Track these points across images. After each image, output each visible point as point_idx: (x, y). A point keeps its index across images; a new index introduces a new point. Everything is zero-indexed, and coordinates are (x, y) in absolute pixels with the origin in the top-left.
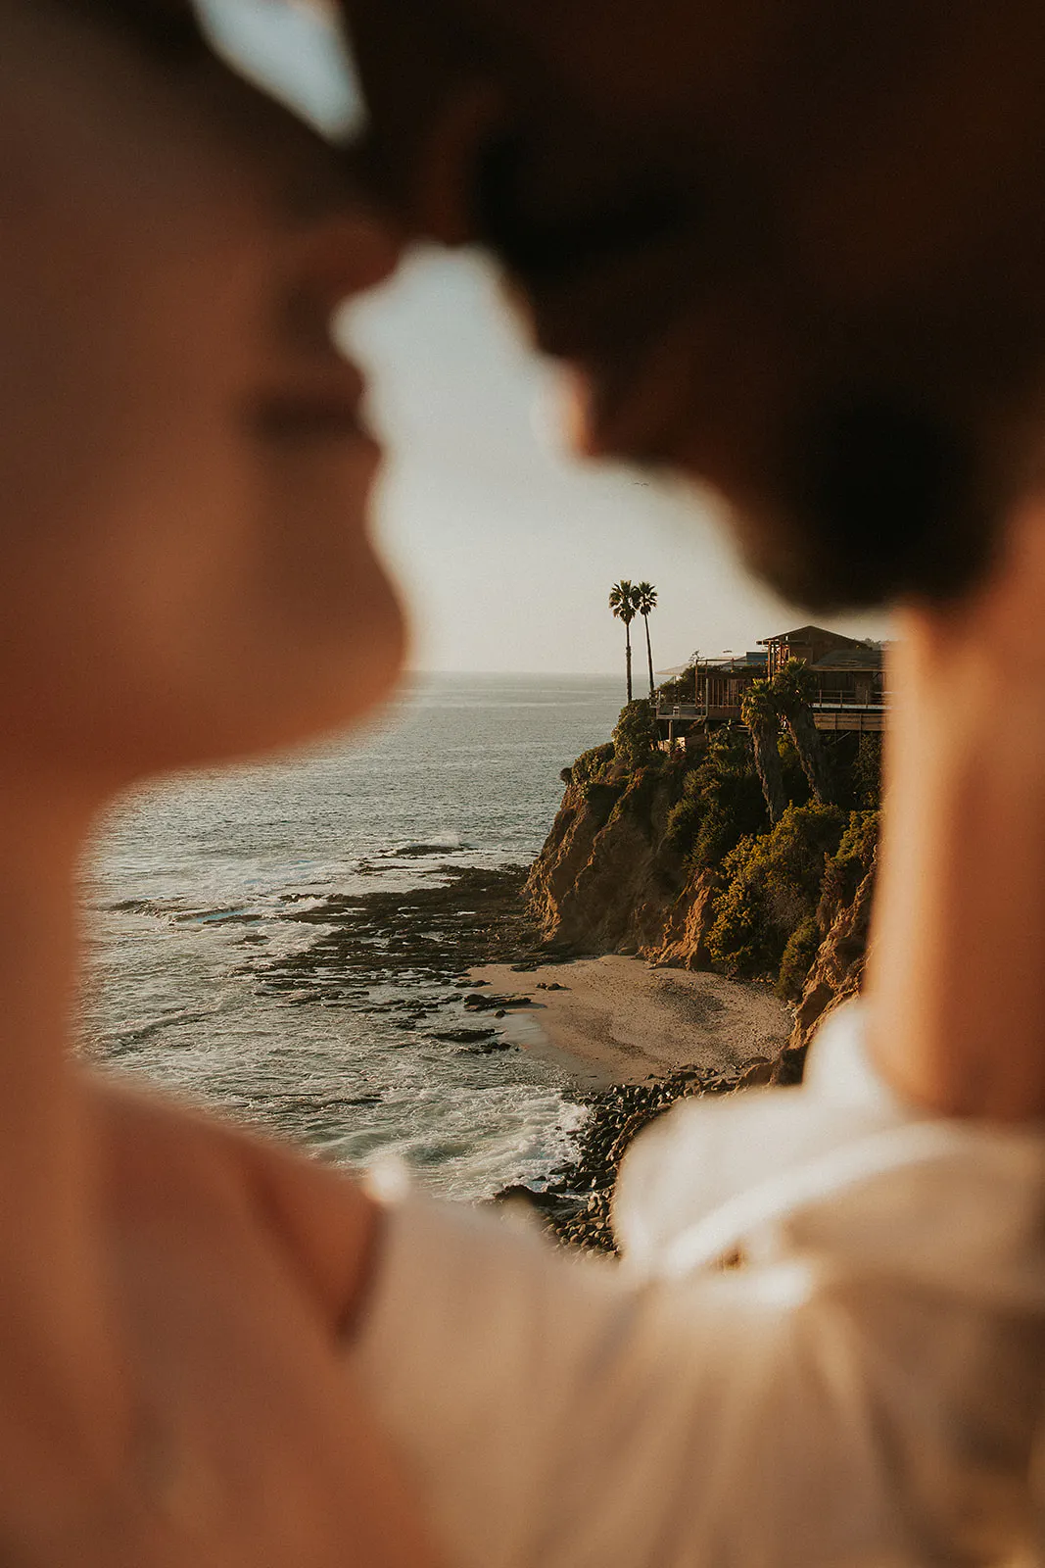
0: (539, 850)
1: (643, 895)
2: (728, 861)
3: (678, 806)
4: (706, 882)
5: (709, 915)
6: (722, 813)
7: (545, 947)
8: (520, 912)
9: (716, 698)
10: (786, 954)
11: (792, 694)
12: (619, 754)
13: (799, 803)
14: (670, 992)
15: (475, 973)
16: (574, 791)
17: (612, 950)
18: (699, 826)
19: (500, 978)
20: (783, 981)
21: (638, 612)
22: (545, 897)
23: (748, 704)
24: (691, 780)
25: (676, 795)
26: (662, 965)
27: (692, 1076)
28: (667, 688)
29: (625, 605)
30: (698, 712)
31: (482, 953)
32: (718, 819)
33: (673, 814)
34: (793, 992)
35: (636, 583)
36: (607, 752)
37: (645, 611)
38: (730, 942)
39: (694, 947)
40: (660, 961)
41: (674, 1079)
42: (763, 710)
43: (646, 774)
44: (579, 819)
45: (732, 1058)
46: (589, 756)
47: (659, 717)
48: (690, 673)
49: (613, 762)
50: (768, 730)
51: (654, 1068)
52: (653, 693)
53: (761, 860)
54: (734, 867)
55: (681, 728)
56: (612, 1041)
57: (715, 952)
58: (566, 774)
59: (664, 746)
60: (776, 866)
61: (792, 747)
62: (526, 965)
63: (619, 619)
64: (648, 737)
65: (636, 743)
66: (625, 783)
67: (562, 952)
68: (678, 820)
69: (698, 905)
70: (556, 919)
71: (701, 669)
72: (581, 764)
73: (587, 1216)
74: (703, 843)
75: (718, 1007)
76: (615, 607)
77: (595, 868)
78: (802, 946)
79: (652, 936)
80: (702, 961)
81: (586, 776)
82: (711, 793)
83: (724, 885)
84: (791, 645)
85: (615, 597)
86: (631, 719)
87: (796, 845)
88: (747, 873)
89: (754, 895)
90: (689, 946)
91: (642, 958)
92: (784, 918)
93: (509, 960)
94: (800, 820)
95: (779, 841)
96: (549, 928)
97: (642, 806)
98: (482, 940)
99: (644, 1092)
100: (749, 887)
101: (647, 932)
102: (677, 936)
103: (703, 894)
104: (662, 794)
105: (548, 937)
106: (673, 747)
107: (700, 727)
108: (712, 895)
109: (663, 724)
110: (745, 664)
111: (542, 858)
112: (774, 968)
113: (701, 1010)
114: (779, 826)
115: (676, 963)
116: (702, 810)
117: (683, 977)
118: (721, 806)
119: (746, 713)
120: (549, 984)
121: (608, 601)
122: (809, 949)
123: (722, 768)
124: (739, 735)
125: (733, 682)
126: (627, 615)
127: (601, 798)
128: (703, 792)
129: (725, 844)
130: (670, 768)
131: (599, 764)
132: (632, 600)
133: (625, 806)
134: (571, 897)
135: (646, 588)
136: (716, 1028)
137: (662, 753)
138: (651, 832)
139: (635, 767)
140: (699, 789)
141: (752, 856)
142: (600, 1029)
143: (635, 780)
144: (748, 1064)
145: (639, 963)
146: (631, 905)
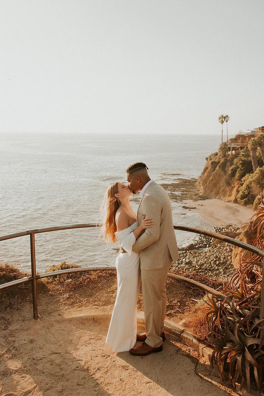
0: (200, 175)
1: (223, 186)
2: (243, 179)
3: (232, 166)
4: (237, 184)
5: (238, 191)
6: (242, 168)
7: (200, 197)
8: (195, 189)
9: (242, 142)
10: (255, 200)
11: (261, 141)
12: (219, 155)
13: (261, 167)
14: (228, 208)
15: (184, 201)
16: (208, 163)
17: (215, 198)
18: (236, 171)
19: (190, 203)
20: (254, 207)
21: (225, 122)
22: (201, 186)
23: (250, 144)
24: (235, 161)
25: (232, 164)
26: (226, 202)
27: (231, 226)
28: (231, 140)
29: (222, 120)
30: (238, 145)
31: (186, 197)
32: (241, 170)
33: (231, 168)
34: (256, 209)
35: (224, 115)
36: (216, 154)
37: (227, 121)
38: (242, 197)
39: (234, 198)
40: (226, 201)
41: (227, 226)
42: (254, 145)
43: (225, 159)
44: (209, 169)
45: (241, 222)
46: (212, 155)
47: (229, 146)
48: (237, 136)
49: (217, 156)
50: (254, 150)
51: (223, 224)
52: (228, 141)
53: (251, 180)
54: (244, 181)
55: (234, 149)
56: (214, 217)
57: (238, 199)
58: (207, 159)
59: (229, 153)
60: (254, 181)
61: (260, 154)
62: (196, 200)
63: (221, 124)
64: (226, 151)
65: (223, 152)
66: (220, 161)
67: (204, 198)
68: (232, 170)
69: (235, 189)
70: (203, 191)
71: (239, 135)
72: (210, 157)
73: (205, 253)
74: (237, 175)
75: (238, 211)
76: (220, 121)
77: (212, 180)
78: (259, 199)
79: (224, 195)
80: (236, 201)
81: (211, 159)
82: (240, 164)
83: (242, 185)
84: (262, 130)
85: (220, 118)
86: (222, 147)
87: (259, 177)
88: (247, 183)
89: (248, 187)
90: (233, 198)
91: (221, 200)
92: (255, 192)
93: (192, 199)
94: (261, 170)
95: (255, 175)
96: (201, 193)
97: (224, 166)
98: (186, 194)
99: (220, 229)
100: (247, 185)
101: (223, 194)
102: (230, 196)
103: (237, 187)
104: (228, 164)
105: (201, 194)
106: (232, 153)
107: (238, 149)
108: (239, 187)
109: (229, 148)
110: (251, 134)
111: (200, 177)
112: (252, 203)
113: (235, 212)
114: (256, 172)
115: (229, 202)
116: (238, 167)
117: (232, 205)
118: (242, 167)
119: (249, 146)
120: (200, 205)
121: (218, 119)
123: (243, 158)
124: (247, 150)
125: (247, 138)
126: (222, 122)
127: (214, 164)
128: (238, 164)
129: (243, 175)
130: (230, 158)
131: (214, 157)
132: (224, 119)
133: (220, 166)
134: (206, 186)
135: (227, 116)
136: (237, 216)
137: (229, 155)
138: (225, 172)
139: (223, 157)
140: (237, 163)
141: (249, 178)
142: (211, 215)
143: (222, 160)
144: (244, 224)
145: (221, 201)
146: (220, 188)
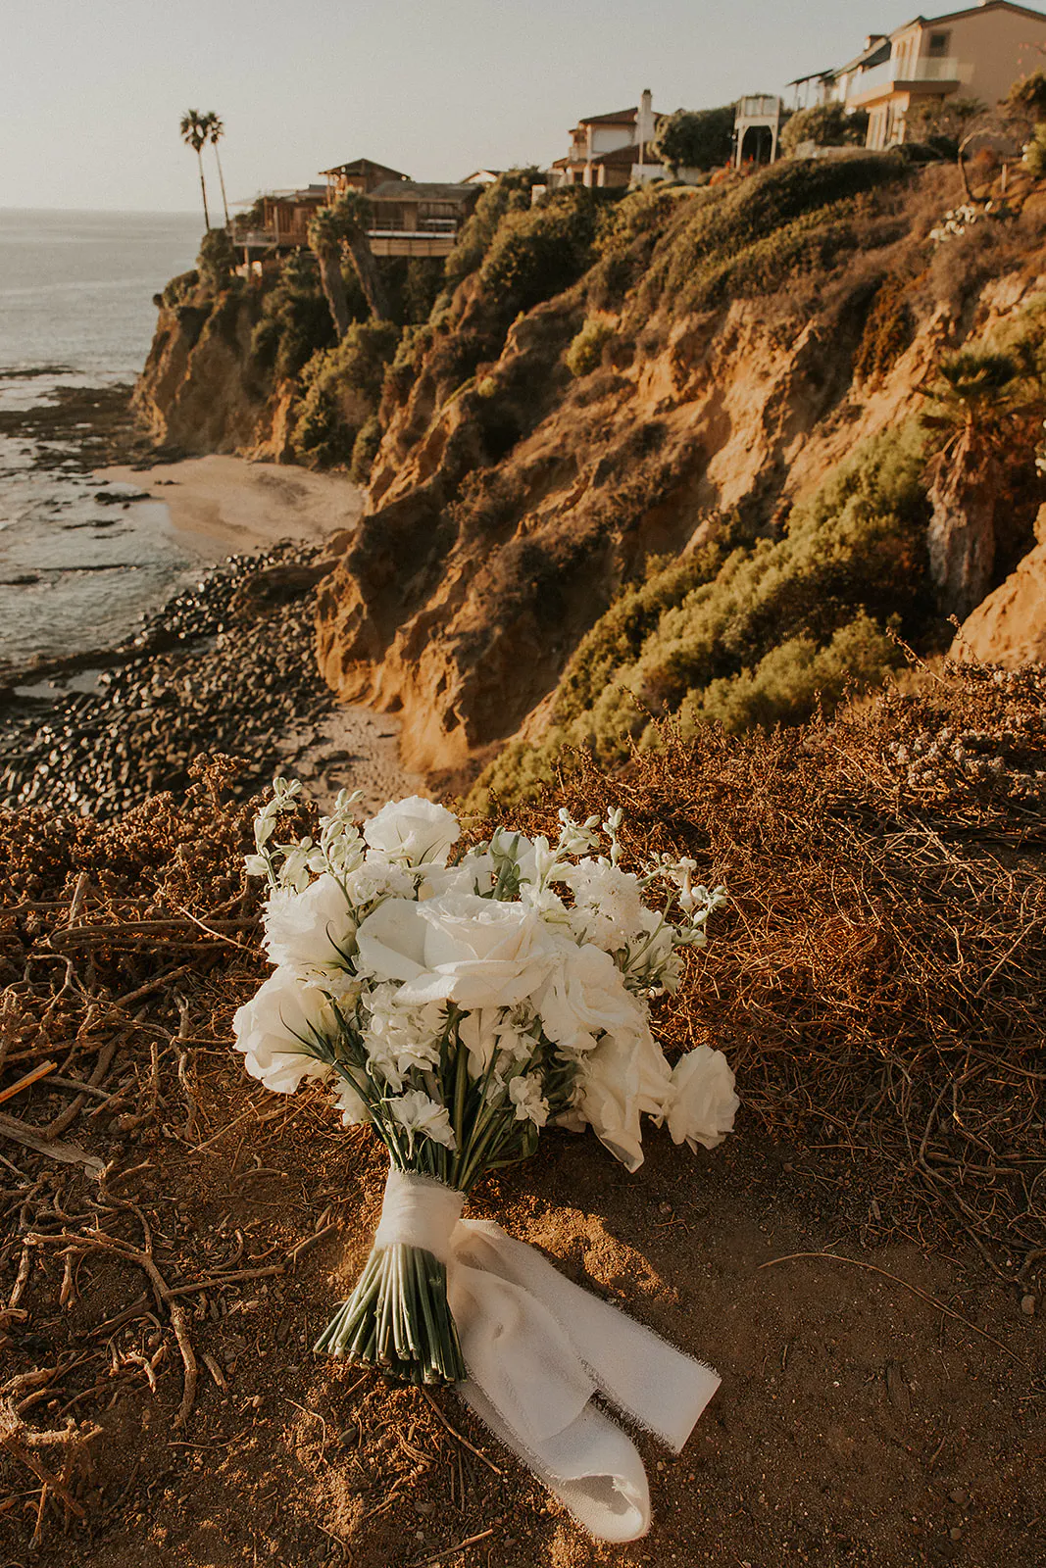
0: (141, 370)
1: (236, 404)
2: (304, 373)
3: (259, 325)
4: (287, 391)
5: (292, 419)
6: (297, 331)
7: (156, 451)
8: (132, 423)
9: (284, 227)
10: (356, 448)
11: (351, 221)
12: (203, 280)
13: (361, 321)
14: (264, 482)
15: (98, 475)
16: (166, 315)
17: (213, 451)
18: (277, 343)
19: (121, 479)
20: (354, 469)
21: (208, 141)
22: (151, 409)
23: (314, 230)
24: (268, 302)
25: (257, 316)
26: (257, 461)
27: (289, 545)
28: (241, 218)
29: (195, 134)
30: (270, 240)
31: (104, 458)
32: (293, 336)
33: (256, 332)
34: (363, 477)
35: (202, 114)
36: (192, 279)
37: (214, 139)
38: (310, 440)
39: (282, 446)
40: (255, 457)
41: (275, 548)
42: (328, 236)
43: (230, 298)
44: (174, 339)
45: (319, 530)
46: (177, 282)
47: (236, 244)
48: (260, 203)
49: (199, 287)
50: (332, 254)
51: (258, 542)
52: (228, 222)
53: (331, 371)
54: (310, 378)
55: (257, 254)
56: (222, 523)
57: (298, 449)
58: (158, 299)
59: (242, 271)
60: (344, 375)
61: (352, 271)
62: (143, 466)
63: (190, 149)
64: (229, 262)
65: (217, 268)
66: (211, 306)
67: (171, 455)
68: (261, 338)
69: (281, 413)
70: (164, 427)
71: (269, 199)
72: (170, 290)
73: (218, 653)
74: (283, 357)
75: (304, 492)
76: (186, 135)
77: (192, 382)
78: (368, 440)
79: (246, 439)
80: (289, 457)
81: (176, 300)
82: (287, 313)
83: (303, 393)
84: (349, 175)
85: (185, 125)
86: (210, 247)
87: (359, 358)
88: (320, 383)
89: (327, 400)
90: (277, 445)
91: (239, 456)
92: (352, 419)
93: (128, 463)
94: (362, 334)
95: (346, 353)
96: (158, 435)
97: (228, 326)
98: (100, 447)
99: (252, 560)
100: (323, 394)
101: (242, 435)
102: (267, 437)
103: (286, 402)
104: (244, 315)
105: (158, 442)
106: (251, 271)
107: (272, 254)
108: (294, 402)
109: (239, 251)
110: (307, 194)
111: (145, 374)
112: (347, 459)
113: (292, 495)
114: (346, 341)
115: (267, 459)
116: (279, 328)
117: (276, 470)
118: (296, 324)
119: (313, 240)
120: (164, 480)
121: (180, 129)
122: (374, 443)
123: (294, 291)
124: (306, 261)
125: (298, 211)
126: (198, 143)
127: (191, 319)
128: (280, 312)
129: (301, 358)
130: (249, 291)
131: (186, 290)
132: (200, 128)
133: (213, 326)
134: (175, 407)
135: (212, 118)
136: (304, 508)
137: (242, 279)
138: (237, 347)
139: (219, 290)
140: (275, 309)
141: (326, 367)
142: (211, 515)
143: (220, 302)
144: (332, 533)
145: (236, 460)
146: (226, 413)
